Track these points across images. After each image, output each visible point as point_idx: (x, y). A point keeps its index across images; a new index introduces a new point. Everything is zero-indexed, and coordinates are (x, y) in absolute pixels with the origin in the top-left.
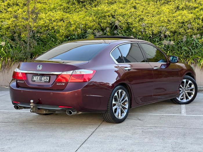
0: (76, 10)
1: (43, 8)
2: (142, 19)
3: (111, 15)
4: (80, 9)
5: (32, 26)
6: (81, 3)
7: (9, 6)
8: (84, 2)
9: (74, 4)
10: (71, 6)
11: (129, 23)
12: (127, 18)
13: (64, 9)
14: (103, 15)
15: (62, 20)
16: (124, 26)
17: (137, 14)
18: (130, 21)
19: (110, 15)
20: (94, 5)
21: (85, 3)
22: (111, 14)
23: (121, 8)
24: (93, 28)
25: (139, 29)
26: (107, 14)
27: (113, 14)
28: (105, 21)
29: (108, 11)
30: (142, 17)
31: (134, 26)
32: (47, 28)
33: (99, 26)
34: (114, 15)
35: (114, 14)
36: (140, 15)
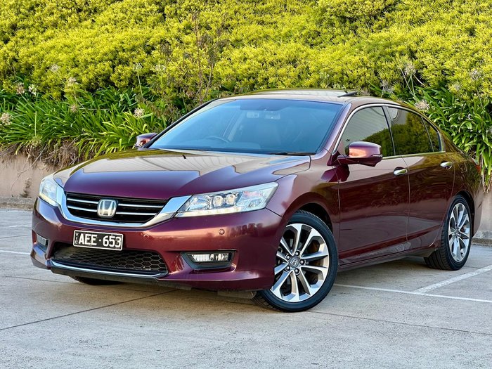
0: (333, 40)
1: (261, 35)
2: (481, 60)
3: (410, 50)
4: (342, 36)
5: (222, 74)
6: (348, 23)
7: (188, 31)
8: (356, 20)
9: (332, 25)
10: (325, 30)
11: (448, 70)
12: (443, 59)
13: (309, 38)
14: (388, 50)
15: (293, 62)
16: (433, 76)
17: (471, 47)
18: (449, 64)
19: (405, 51)
20: (377, 26)
21: (357, 23)
22: (409, 47)
23: (438, 33)
24: (360, 82)
25: (466, 85)
26: (400, 48)
27: (414, 47)
28: (391, 65)
29: (403, 40)
30: (480, 54)
31: (455, 77)
32: (252, 81)
33: (375, 78)
34: (416, 52)
35: (415, 49)
36: (477, 52)
